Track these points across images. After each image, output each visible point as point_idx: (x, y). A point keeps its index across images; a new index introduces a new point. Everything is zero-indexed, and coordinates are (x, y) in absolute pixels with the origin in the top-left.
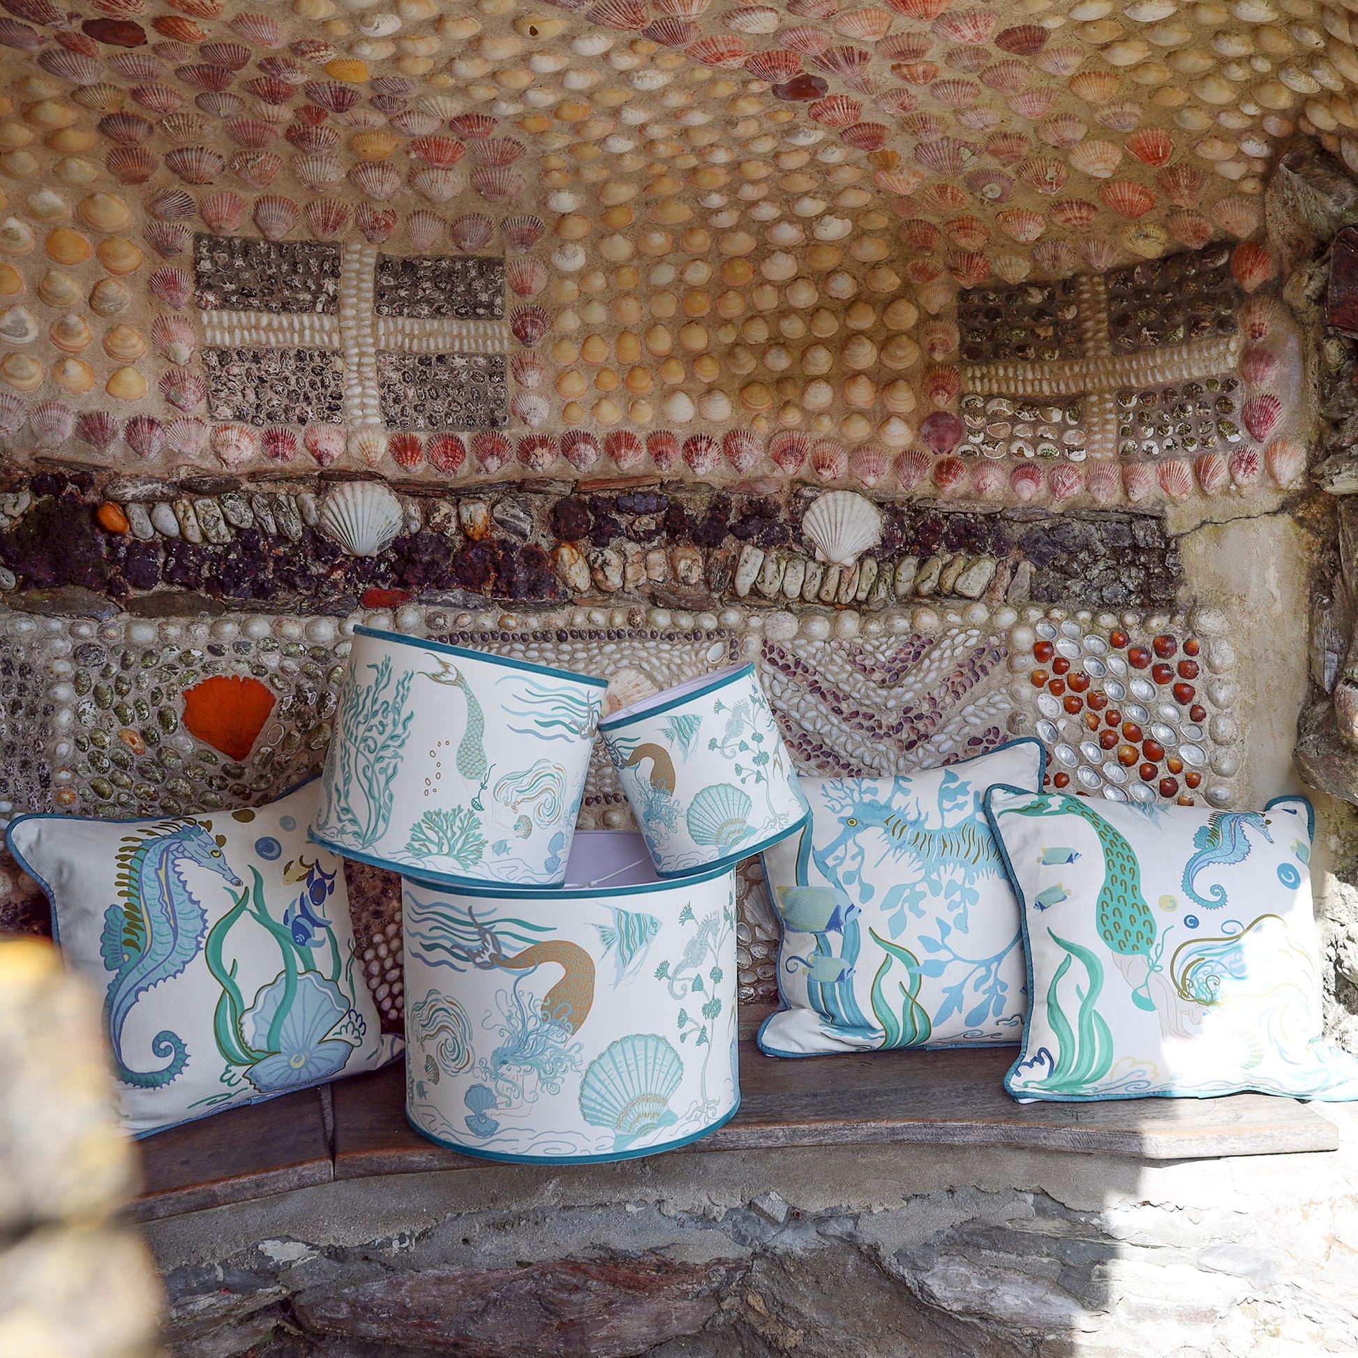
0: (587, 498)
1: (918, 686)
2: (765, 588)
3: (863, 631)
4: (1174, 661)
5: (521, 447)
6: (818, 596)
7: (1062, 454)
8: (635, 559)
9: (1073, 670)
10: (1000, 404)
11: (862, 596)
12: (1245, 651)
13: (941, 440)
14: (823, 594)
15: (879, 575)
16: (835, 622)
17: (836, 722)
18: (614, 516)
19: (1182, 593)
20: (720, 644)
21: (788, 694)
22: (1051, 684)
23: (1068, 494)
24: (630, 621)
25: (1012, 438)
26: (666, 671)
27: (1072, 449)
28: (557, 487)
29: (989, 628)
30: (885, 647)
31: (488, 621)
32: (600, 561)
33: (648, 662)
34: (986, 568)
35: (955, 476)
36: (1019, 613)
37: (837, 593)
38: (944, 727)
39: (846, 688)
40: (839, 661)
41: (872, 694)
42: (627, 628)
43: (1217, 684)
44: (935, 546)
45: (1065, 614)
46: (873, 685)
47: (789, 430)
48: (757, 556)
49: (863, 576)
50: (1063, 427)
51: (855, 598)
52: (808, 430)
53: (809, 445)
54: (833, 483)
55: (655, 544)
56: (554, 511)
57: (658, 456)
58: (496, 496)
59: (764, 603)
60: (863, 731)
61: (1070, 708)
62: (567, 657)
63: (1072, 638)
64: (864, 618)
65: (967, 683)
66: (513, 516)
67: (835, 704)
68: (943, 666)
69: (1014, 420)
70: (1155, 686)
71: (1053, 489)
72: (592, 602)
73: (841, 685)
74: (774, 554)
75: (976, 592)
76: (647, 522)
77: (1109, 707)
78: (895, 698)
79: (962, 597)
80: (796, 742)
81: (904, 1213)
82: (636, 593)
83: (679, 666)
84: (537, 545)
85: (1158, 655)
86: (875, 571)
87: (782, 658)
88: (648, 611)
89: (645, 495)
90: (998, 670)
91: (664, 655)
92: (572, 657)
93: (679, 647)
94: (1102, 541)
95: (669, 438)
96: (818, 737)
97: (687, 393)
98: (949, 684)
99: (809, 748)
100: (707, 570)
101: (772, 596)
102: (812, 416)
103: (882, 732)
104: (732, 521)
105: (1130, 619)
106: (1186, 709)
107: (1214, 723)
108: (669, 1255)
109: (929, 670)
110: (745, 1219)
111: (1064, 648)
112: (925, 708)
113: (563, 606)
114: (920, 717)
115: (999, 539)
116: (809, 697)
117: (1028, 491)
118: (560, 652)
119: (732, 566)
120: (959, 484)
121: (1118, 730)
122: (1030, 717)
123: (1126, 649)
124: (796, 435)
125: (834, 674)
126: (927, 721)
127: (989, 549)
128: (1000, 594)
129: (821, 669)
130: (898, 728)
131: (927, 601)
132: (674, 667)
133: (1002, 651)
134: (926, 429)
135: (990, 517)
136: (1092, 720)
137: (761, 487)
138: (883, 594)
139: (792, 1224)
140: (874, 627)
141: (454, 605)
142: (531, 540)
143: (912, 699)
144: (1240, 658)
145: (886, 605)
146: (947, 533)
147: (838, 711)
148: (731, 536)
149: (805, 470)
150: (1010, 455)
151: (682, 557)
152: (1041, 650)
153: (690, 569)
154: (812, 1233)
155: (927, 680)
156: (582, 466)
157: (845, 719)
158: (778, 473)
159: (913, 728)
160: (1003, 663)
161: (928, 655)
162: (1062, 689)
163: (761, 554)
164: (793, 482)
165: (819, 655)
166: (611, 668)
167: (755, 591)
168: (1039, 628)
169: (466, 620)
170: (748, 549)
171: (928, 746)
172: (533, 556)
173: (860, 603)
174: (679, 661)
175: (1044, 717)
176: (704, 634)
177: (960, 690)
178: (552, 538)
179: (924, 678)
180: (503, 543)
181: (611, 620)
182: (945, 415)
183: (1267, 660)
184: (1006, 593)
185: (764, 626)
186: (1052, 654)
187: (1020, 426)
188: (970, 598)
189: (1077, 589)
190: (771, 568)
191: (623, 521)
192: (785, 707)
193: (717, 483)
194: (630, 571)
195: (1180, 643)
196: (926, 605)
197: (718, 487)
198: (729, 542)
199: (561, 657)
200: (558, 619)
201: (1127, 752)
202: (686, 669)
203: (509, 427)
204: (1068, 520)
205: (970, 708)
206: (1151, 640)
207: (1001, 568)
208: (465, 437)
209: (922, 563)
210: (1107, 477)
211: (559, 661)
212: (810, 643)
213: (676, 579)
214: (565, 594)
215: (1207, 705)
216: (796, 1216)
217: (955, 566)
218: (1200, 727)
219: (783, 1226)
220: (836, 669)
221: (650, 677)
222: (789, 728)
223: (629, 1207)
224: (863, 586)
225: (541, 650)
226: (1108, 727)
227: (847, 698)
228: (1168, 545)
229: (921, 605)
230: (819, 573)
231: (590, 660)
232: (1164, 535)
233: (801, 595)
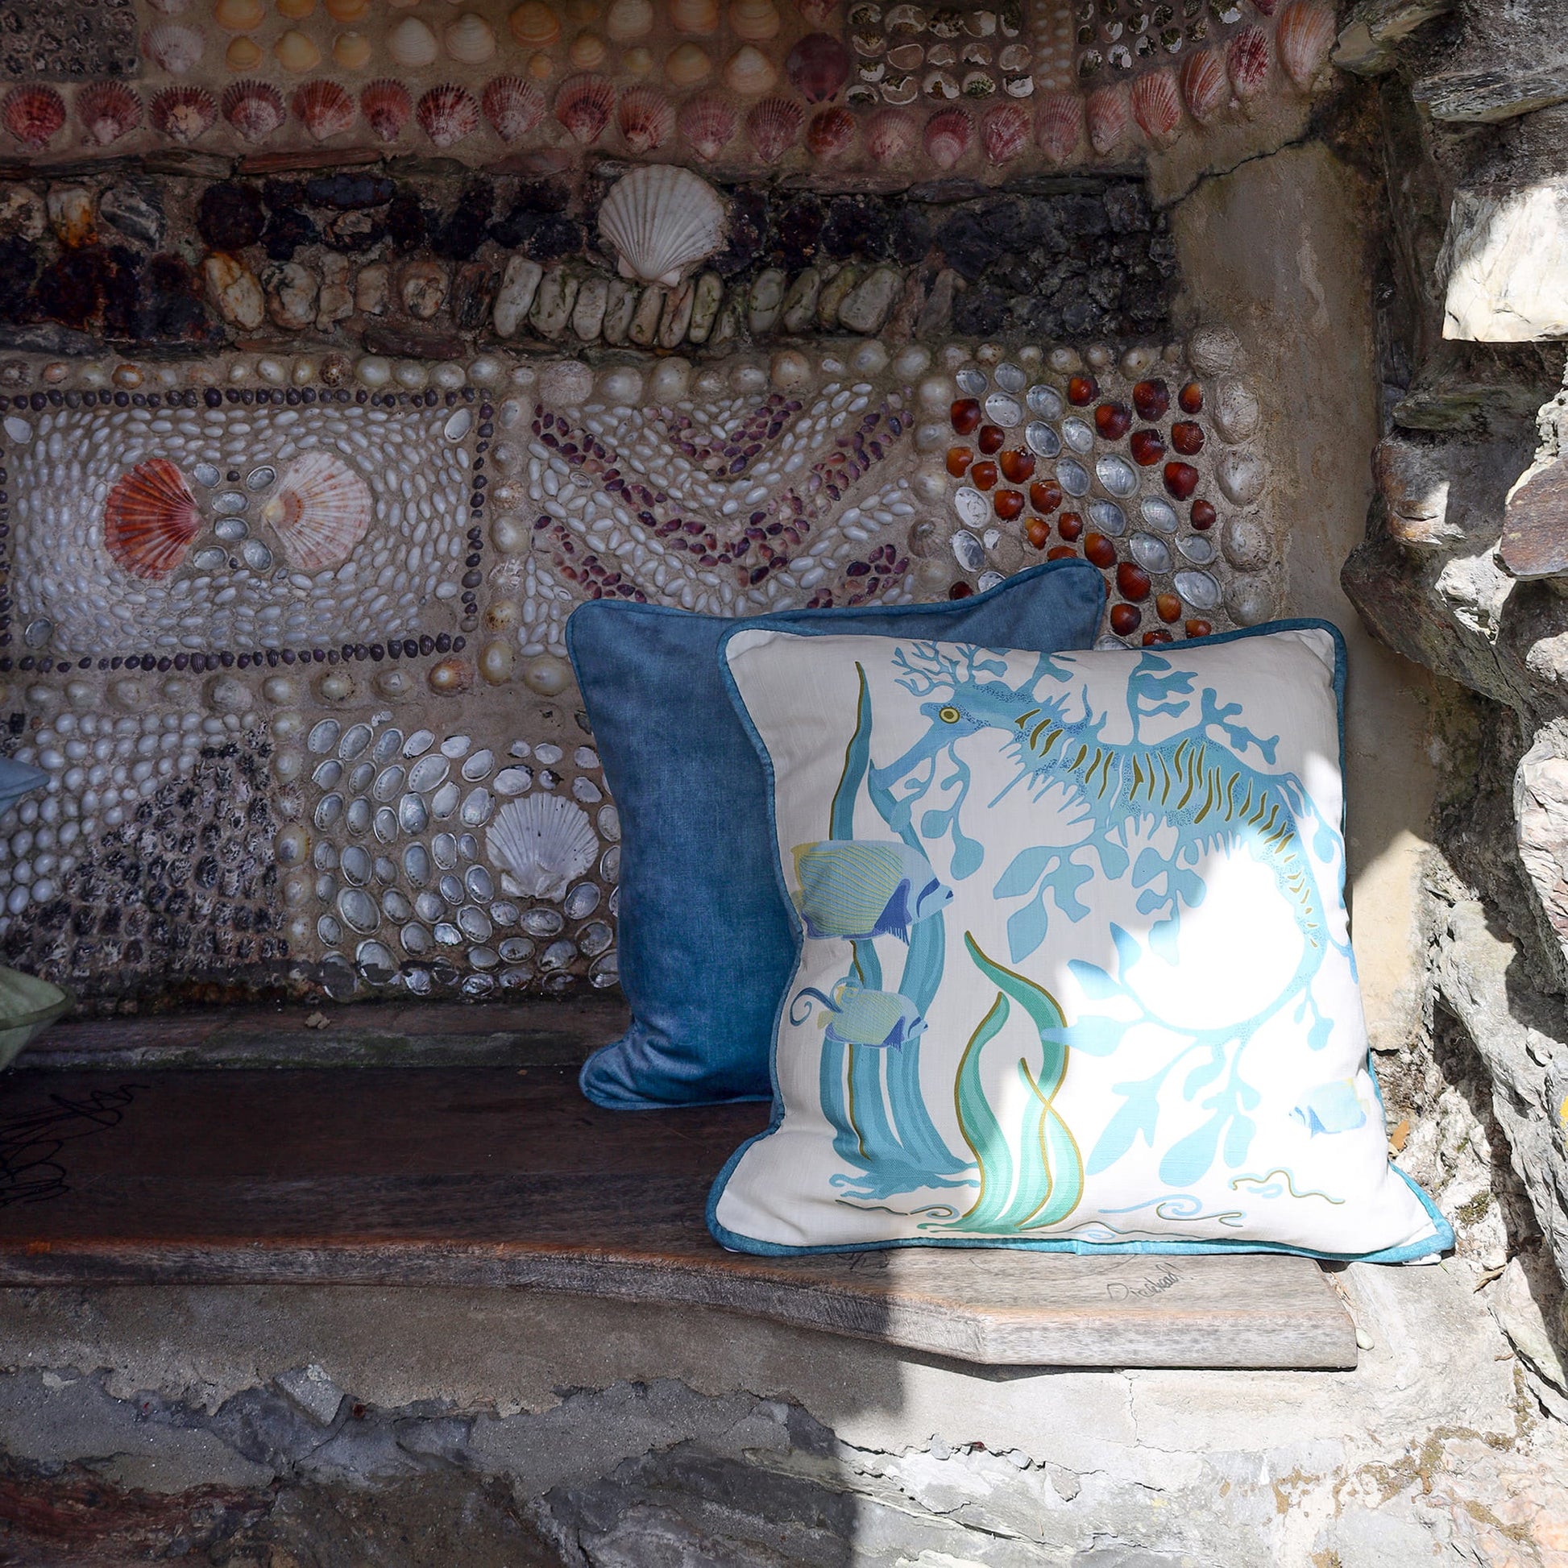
0: (260, 183)
1: (774, 477)
2: (542, 324)
3: (693, 390)
4: (1164, 425)
5: (157, 105)
6: (627, 336)
7: (1000, 88)
8: (338, 279)
9: (1010, 445)
10: (904, 13)
11: (698, 334)
12: (1275, 400)
13: (818, 79)
14: (633, 332)
15: (724, 301)
16: (649, 376)
17: (642, 537)
18: (306, 211)
19: (1178, 306)
20: (464, 411)
21: (569, 490)
22: (974, 471)
23: (1007, 154)
24: (323, 375)
25: (926, 69)
26: (378, 455)
27: (1013, 77)
28: (200, 166)
29: (886, 380)
30: (726, 415)
31: (96, 377)
32: (275, 280)
33: (349, 440)
34: (886, 280)
35: (837, 134)
36: (934, 354)
37: (657, 331)
38: (812, 544)
39: (663, 482)
40: (653, 438)
41: (701, 491)
42: (319, 386)
43: (1231, 460)
44: (808, 251)
45: (1000, 352)
46: (703, 476)
47: (586, 73)
48: (529, 272)
49: (699, 303)
50: (997, 43)
51: (686, 338)
52: (615, 73)
53: (617, 97)
54: (652, 155)
55: (374, 255)
56: (202, 202)
57: (376, 117)
58: (108, 180)
59: (540, 346)
60: (687, 554)
61: (1005, 511)
62: (218, 432)
63: (1014, 394)
64: (697, 369)
65: (850, 472)
66: (130, 209)
67: (644, 508)
68: (814, 445)
69: (928, 39)
70: (1136, 467)
71: (986, 147)
72: (266, 347)
73: (653, 477)
74: (558, 271)
75: (869, 322)
76: (354, 222)
77: (1065, 507)
78: (737, 497)
79: (850, 331)
80: (579, 570)
81: (560, 1420)
82: (339, 333)
83: (398, 447)
84: (177, 256)
85: (1142, 415)
86: (717, 294)
87: (565, 433)
88: (355, 361)
89: (353, 179)
90: (896, 450)
91: (374, 429)
92: (226, 433)
93: (398, 416)
94: (1060, 228)
95: (397, 90)
96: (614, 561)
97: (425, 20)
98: (824, 475)
99: (600, 580)
100: (453, 297)
101: (553, 336)
102: (619, 51)
103: (716, 554)
104: (496, 218)
105: (1097, 355)
106: (1185, 506)
107: (1228, 531)
108: (111, 1475)
109: (792, 452)
110: (268, 1411)
111: (997, 408)
112: (785, 513)
113: (217, 351)
114: (775, 529)
115: (905, 234)
116: (601, 497)
117: (947, 151)
118: (208, 423)
119: (489, 290)
120: (844, 148)
121: (1078, 547)
122: (942, 526)
123: (1092, 407)
124: (596, 81)
125: (645, 460)
126: (787, 536)
127: (891, 251)
128: (905, 324)
129: (625, 452)
130: (741, 548)
131: (797, 340)
132: (391, 450)
133: (905, 418)
134: (796, 63)
135: (892, 199)
136: (1037, 531)
137: (539, 164)
138: (727, 330)
139: (351, 1427)
140: (708, 384)
141: (46, 350)
142: (165, 247)
143: (763, 500)
144: (1267, 413)
145: (734, 348)
146: (828, 228)
147: (648, 520)
148: (492, 242)
149: (609, 134)
150: (923, 96)
151: (412, 277)
152: (963, 414)
153: (422, 294)
154: (388, 1449)
155: (789, 468)
156: (253, 135)
157: (661, 534)
158: (565, 142)
159: (764, 547)
160: (906, 438)
161: (792, 428)
162: (993, 479)
163: (536, 270)
164: (589, 155)
165: (622, 430)
166: (290, 449)
167: (528, 329)
168: (961, 377)
169: (59, 372)
171: (787, 579)
172: (169, 272)
173: (697, 346)
174: (398, 439)
175: (964, 527)
176: (441, 395)
177: (840, 484)
178: (201, 245)
179: (784, 464)
180: (119, 253)
181: (294, 372)
182: (824, 38)
183: (1312, 416)
184: (916, 323)
185: (538, 382)
186: (980, 420)
187: (936, 49)
188: (861, 334)
189: (1023, 311)
190: (551, 289)
191: (319, 219)
192: (562, 512)
193: (469, 156)
194: (326, 297)
195: (1174, 391)
196: (796, 348)
197: (473, 165)
198: (489, 252)
199: (208, 431)
200: (208, 373)
202: (408, 450)
203: (140, 75)
204: (1011, 197)
205: (853, 514)
206: (1130, 390)
207: (910, 283)
208: (67, 91)
209: (791, 280)
210: (1064, 118)
211: (206, 438)
212: (609, 409)
213: (401, 309)
214: (221, 333)
215: (1217, 500)
216: (356, 1413)
217: (840, 282)
218: (1208, 539)
219: (334, 1430)
220: (647, 452)
221: (352, 463)
222: (569, 548)
223: (49, 1379)
224: (698, 318)
225: (176, 421)
226: (1062, 543)
227: (663, 497)
228: (1154, 224)
229: (788, 346)
230: (629, 298)
231: (255, 435)
232: (1148, 210)
233: (602, 334)
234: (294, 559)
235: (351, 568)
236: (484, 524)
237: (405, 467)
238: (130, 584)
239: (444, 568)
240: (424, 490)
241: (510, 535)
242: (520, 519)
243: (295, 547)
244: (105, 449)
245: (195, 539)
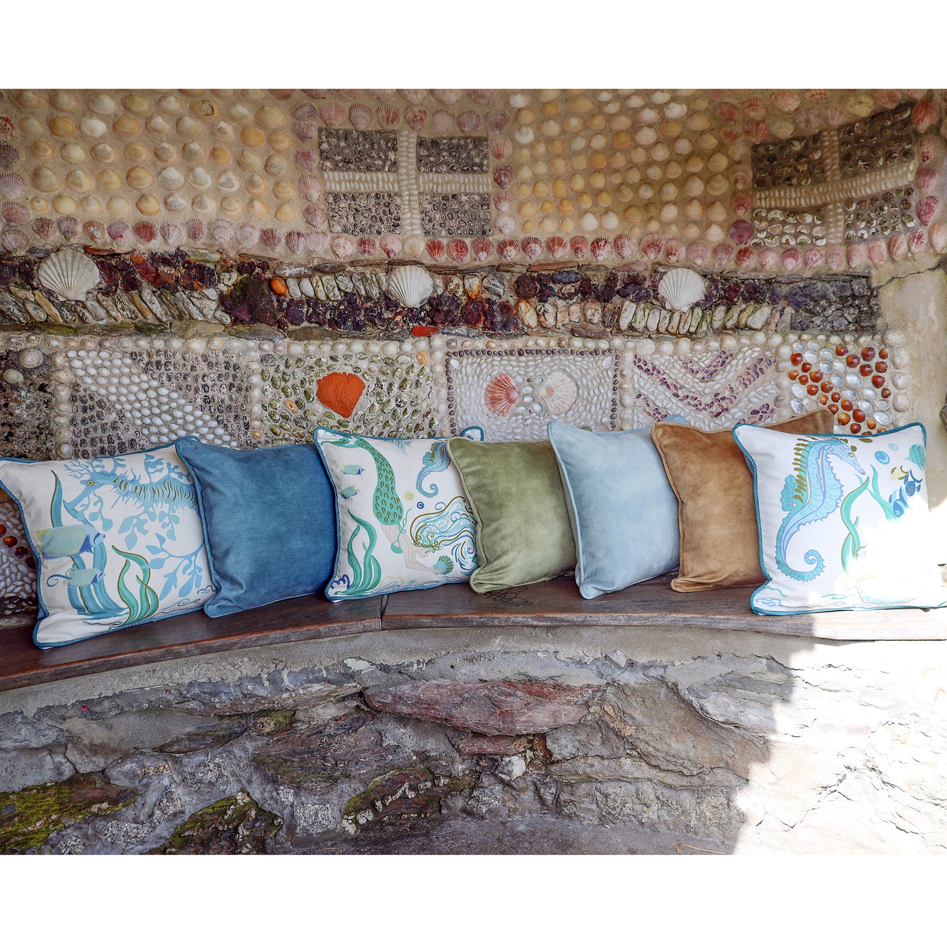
0: (536, 275)
1: (723, 380)
2: (636, 325)
3: (692, 350)
4: (873, 363)
5: (499, 246)
6: (667, 330)
7: (812, 242)
8: (563, 309)
9: (814, 369)
10: (776, 213)
11: (693, 330)
12: (916, 355)
13: (741, 236)
14: (670, 329)
15: (703, 317)
16: (676, 344)
17: (675, 401)
18: (551, 285)
19: (879, 322)
20: (609, 357)
21: (648, 385)
22: (800, 378)
23: (814, 266)
24: (559, 344)
25: (783, 234)
26: (579, 372)
27: (817, 238)
28: (518, 269)
29: (766, 346)
30: (705, 358)
31: (480, 344)
32: (542, 310)
33: (569, 367)
34: (765, 311)
35: (748, 257)
36: (783, 337)
37: (678, 328)
38: (738, 404)
39: (682, 382)
40: (678, 367)
41: (696, 385)
42: (558, 348)
43: (898, 375)
44: (735, 300)
45: (810, 337)
46: (697, 380)
47: (652, 233)
48: (632, 307)
49: (694, 318)
50: (812, 226)
51: (688, 331)
52: (663, 234)
53: (663, 242)
54: (677, 264)
55: (574, 300)
56: (517, 282)
57: (576, 250)
58: (484, 274)
59: (635, 334)
60: (691, 407)
61: (811, 392)
62: (523, 364)
63: (814, 352)
64: (693, 342)
65: (752, 379)
66: (494, 285)
67: (675, 391)
68: (738, 369)
69: (784, 223)
70: (862, 377)
71: (806, 263)
72: (538, 333)
73: (678, 380)
74: (642, 306)
75: (758, 325)
76: (569, 288)
77: (834, 391)
78: (710, 388)
79: (751, 329)
80: (652, 413)
81: (693, 666)
82: (563, 328)
83: (586, 370)
84: (507, 301)
85: (864, 359)
86: (700, 315)
87: (645, 365)
88: (570, 339)
89: (568, 273)
90: (770, 371)
91: (578, 363)
92: (526, 365)
93: (586, 359)
94: (834, 293)
95: (583, 240)
96: (665, 410)
97: (593, 213)
98: (742, 380)
99: (659, 416)
100: (604, 316)
101: (640, 330)
102: (665, 225)
103: (701, 407)
104: (618, 287)
105: (848, 338)
106: (879, 390)
107: (895, 399)
108: (560, 681)
109: (730, 372)
110: (603, 664)
111: (808, 357)
112: (727, 393)
113: (521, 336)
114: (723, 399)
115: (773, 294)
116: (660, 387)
117: (791, 265)
118: (520, 361)
119: (618, 313)
120: (751, 262)
121: (839, 404)
122: (787, 397)
123: (845, 356)
124: (656, 237)
125: (675, 374)
126: (728, 401)
127: (767, 300)
128: (773, 327)
129: (668, 372)
130: (711, 405)
131: (731, 332)
132: (583, 371)
133: (772, 360)
134: (733, 230)
135: (769, 282)
136: (823, 399)
137: (635, 267)
138: (704, 328)
139: (629, 668)
140: (698, 347)
141: (462, 335)
142: (504, 299)
143: (719, 389)
144: (913, 359)
145: (707, 334)
146: (743, 292)
147: (677, 396)
148: (617, 296)
149: (661, 257)
150: (781, 244)
151: (589, 308)
152: (795, 359)
153: (593, 315)
154: (641, 674)
155: (729, 377)
156: (533, 257)
157: (681, 400)
158: (645, 259)
159: (719, 405)
160: (773, 367)
161: (729, 363)
162: (807, 381)
163: (634, 305)
164: (654, 264)
165: (666, 364)
166: (548, 371)
167: (631, 327)
168: (794, 345)
169: (468, 343)
170: (627, 303)
171: (728, 415)
172: (505, 308)
173: (692, 334)
174: (586, 367)
175: (795, 397)
176: (601, 351)
177: (748, 383)
178: (516, 298)
179: (727, 376)
180: (488, 300)
181: (548, 343)
182: (743, 221)
184: (777, 326)
185: (635, 347)
186: (802, 361)
187: (787, 227)
188: (755, 330)
189: (818, 322)
190: (640, 313)
191: (556, 287)
192: (646, 393)
193: (610, 265)
194: (559, 316)
195: (877, 351)
196: (729, 334)
197: (610, 267)
198: (617, 299)
199: (520, 364)
200: (519, 343)
201: (843, 417)
202: (590, 371)
203: (493, 235)
204: (815, 281)
205: (753, 393)
206: (860, 350)
207: (774, 311)
208: (468, 241)
209: (728, 310)
210: (838, 254)
211: (519, 366)
212: (661, 356)
213: (585, 320)
214: (523, 329)
215: (892, 388)
216: (631, 664)
217: (747, 311)
218: (887, 402)
219: (624, 669)
220: (676, 371)
221: (570, 376)
222: (648, 405)
223: (539, 654)
224: (693, 324)
225: (509, 361)
226: (832, 403)
227: (682, 388)
228: (872, 293)
229: (726, 334)
230: (668, 316)
231: (536, 366)
232: (869, 288)
233: (657, 329)
234: (551, 410)
235: (571, 413)
236: (617, 397)
237: (589, 377)
238: (495, 418)
239: (604, 412)
240: (595, 385)
241: (628, 400)
242: (631, 395)
243: (551, 405)
244: (485, 370)
245: (517, 402)
